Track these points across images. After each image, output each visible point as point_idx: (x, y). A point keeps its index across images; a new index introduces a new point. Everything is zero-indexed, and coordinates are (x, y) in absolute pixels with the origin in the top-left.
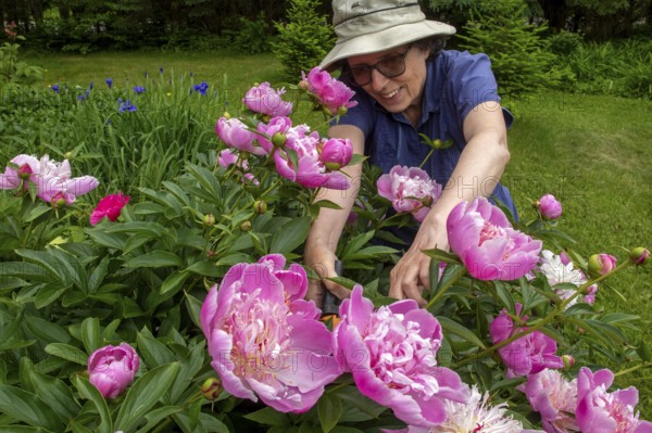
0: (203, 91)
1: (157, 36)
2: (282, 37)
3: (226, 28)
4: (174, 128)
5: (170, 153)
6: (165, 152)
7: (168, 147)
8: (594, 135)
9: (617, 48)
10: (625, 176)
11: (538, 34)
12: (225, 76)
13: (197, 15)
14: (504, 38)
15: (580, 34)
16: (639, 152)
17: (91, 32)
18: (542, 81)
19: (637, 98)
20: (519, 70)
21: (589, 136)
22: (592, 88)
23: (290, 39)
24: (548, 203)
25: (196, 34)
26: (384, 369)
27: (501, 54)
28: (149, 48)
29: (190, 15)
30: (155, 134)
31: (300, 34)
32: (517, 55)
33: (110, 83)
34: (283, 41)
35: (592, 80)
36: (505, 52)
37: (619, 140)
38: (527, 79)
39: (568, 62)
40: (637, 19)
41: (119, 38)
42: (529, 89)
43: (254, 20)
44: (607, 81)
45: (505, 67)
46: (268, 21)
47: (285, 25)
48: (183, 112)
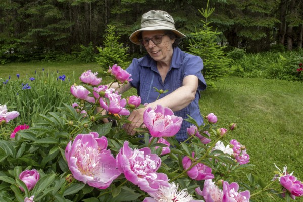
0: (63, 79)
1: (39, 55)
2: (101, 54)
3: (74, 51)
4: (49, 97)
5: (47, 109)
6: (44, 108)
7: (46, 106)
8: (253, 96)
9: (263, 56)
10: (267, 115)
11: (223, 50)
12: (74, 72)
13: (59, 44)
14: (206, 52)
15: (244, 50)
16: (274, 104)
17: (7, 53)
18: (226, 72)
19: (273, 79)
20: (215, 67)
21: (250, 97)
22: (252, 74)
23: (105, 55)
24: (211, 116)
25: (59, 53)
26: (135, 170)
27: (206, 60)
28: (35, 61)
29: (56, 45)
30: (39, 100)
31: (110, 53)
32: (213, 60)
33: (18, 76)
34: (102, 56)
35: (252, 71)
36: (207, 59)
37: (265, 98)
38: (219, 71)
39: (240, 63)
40: (272, 42)
41: (20, 56)
42: (221, 76)
43: (87, 46)
44: (259, 71)
45: (207, 65)
46: (94, 47)
47: (102, 49)
48: (53, 89)
